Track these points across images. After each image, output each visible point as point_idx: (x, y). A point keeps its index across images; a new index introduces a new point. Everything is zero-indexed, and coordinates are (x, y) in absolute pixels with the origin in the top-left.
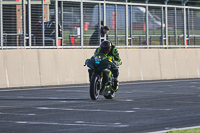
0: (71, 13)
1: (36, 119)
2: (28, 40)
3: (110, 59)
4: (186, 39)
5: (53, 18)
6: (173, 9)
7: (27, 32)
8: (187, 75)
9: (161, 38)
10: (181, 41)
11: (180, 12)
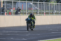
0: (10, 4)
3: (33, 19)
4: (44, 13)
5: (4, 6)
6: (41, 3)
8: (45, 24)
9: (37, 12)
10: (43, 13)
11: (43, 4)
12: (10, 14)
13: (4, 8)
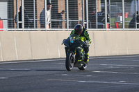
0: (116, 5)
1: (92, 79)
2: (86, 24)
5: (103, 9)
7: (86, 19)
12: (117, 26)
13: (104, 14)
